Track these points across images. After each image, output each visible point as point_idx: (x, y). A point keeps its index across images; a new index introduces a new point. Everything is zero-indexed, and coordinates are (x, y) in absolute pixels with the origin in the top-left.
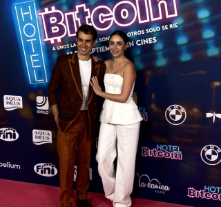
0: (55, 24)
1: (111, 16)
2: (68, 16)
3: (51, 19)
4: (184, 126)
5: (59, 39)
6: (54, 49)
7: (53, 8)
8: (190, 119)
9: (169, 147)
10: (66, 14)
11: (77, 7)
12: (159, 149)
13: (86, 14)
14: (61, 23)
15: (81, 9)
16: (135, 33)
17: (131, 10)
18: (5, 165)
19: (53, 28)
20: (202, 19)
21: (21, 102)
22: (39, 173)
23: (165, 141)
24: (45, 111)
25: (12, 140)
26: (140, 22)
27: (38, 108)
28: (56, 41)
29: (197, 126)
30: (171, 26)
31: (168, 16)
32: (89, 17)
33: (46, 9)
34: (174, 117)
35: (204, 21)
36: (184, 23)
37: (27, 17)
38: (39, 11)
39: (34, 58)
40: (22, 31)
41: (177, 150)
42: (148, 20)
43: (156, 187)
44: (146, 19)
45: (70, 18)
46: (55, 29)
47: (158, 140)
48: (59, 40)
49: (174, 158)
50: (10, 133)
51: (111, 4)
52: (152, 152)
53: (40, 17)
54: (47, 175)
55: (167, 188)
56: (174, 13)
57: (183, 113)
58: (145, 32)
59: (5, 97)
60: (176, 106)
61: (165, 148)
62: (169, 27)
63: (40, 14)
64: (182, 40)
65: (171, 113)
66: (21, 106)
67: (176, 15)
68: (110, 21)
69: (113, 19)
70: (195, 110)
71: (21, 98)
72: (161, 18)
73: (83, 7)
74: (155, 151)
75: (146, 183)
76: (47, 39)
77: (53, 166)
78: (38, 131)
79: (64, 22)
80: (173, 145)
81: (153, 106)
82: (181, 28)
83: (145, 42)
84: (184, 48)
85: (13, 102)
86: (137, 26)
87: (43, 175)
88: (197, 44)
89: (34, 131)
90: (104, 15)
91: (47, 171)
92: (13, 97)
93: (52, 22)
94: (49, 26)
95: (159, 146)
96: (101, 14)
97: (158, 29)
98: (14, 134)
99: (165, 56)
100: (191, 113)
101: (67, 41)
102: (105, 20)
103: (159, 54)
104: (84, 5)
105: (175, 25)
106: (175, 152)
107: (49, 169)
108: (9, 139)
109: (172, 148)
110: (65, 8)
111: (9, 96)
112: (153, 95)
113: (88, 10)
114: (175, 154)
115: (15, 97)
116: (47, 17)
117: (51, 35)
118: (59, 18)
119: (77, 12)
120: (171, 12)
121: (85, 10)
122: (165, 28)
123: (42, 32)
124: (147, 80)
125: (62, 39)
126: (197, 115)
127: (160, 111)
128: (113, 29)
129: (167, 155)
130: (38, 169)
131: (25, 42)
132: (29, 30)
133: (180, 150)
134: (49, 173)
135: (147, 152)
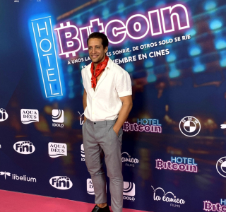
0: (70, 39)
1: (125, 30)
2: (82, 31)
3: (66, 34)
4: (199, 137)
5: (74, 53)
6: (69, 63)
7: (68, 23)
8: (205, 131)
9: (183, 160)
10: (81, 29)
11: (91, 21)
12: (174, 161)
13: (100, 28)
14: (76, 38)
15: (95, 24)
16: (148, 45)
17: (144, 23)
18: (21, 178)
19: (68, 43)
20: (215, 30)
21: (37, 116)
22: (55, 186)
23: (179, 153)
24: (61, 123)
25: (29, 153)
26: (153, 34)
27: (54, 121)
28: (71, 55)
29: (212, 138)
30: (183, 38)
31: (180, 28)
32: (103, 30)
33: (62, 25)
34: (188, 128)
35: (217, 32)
36: (197, 35)
37: (43, 33)
38: (55, 26)
39: (50, 72)
40: (38, 46)
41: (192, 162)
42: (161, 33)
43: (171, 200)
44: (159, 31)
45: (85, 32)
46: (70, 44)
47: (172, 152)
48: (74, 55)
49: (189, 170)
50: (27, 146)
51: (124, 18)
52: (167, 164)
53: (55, 33)
54: (62, 188)
55: (182, 202)
56: (186, 25)
57: (197, 125)
58: (158, 44)
59: (22, 110)
60: (190, 118)
61: (179, 160)
62: (181, 38)
63: (55, 29)
64: (195, 51)
66: (37, 120)
67: (188, 26)
68: (124, 34)
69: (126, 32)
70: (210, 121)
71: (37, 111)
72: (173, 30)
73: (97, 22)
75: (161, 197)
76: (63, 54)
77: (68, 179)
78: (53, 144)
80: (188, 157)
81: (167, 118)
82: (193, 39)
83: (158, 54)
84: (197, 59)
85: (29, 116)
86: (150, 39)
88: (210, 55)
89: (50, 144)
90: (117, 29)
91: (62, 184)
92: (30, 110)
93: (67, 37)
94: (64, 41)
95: (174, 158)
96: (115, 28)
97: (170, 41)
98: (31, 147)
99: (178, 67)
100: (205, 124)
101: (81, 55)
102: (118, 33)
103: (172, 65)
104: (98, 20)
105: (187, 36)
106: (189, 165)
107: (64, 182)
108: (25, 152)
109: (187, 160)
110: (80, 23)
111: (25, 110)
112: (167, 107)
113: (102, 24)
114: (190, 166)
115: (32, 110)
116: (63, 32)
117: (66, 49)
118: (74, 32)
119: (91, 26)
120: (183, 24)
121: (99, 24)
122: (178, 39)
123: (58, 46)
124: (161, 91)
125: (77, 53)
126: (212, 127)
127: (174, 123)
128: (127, 42)
129: (182, 167)
130: (53, 182)
131: (41, 57)
132: (45, 45)
133: (195, 162)
134: (64, 186)
135: (161, 165)
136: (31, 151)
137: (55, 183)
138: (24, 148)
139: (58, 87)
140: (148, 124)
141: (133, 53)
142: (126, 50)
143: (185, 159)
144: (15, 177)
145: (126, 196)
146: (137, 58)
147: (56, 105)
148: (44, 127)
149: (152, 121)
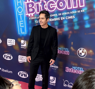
1: (55, 5)
2: (37, 4)
3: (29, 5)
4: (85, 58)
5: (32, 14)
6: (30, 19)
8: (88, 56)
9: (78, 68)
10: (36, 3)
11: (41, 0)
12: (74, 69)
13: (44, 4)
14: (34, 7)
15: (42, 2)
16: (66, 13)
17: (64, 3)
18: (5, 71)
19: (30, 9)
21: (14, 42)
22: (20, 76)
23: (76, 65)
24: (24, 47)
26: (68, 8)
27: (22, 45)
28: (31, 15)
29: (91, 59)
30: (81, 11)
31: (80, 6)
32: (46, 5)
33: (28, 1)
34: (81, 54)
36: (87, 10)
37: (19, 4)
38: (25, 1)
39: (21, 22)
40: (17, 10)
41: (82, 70)
42: (71, 8)
45: (38, 5)
46: (31, 10)
47: (73, 64)
48: (32, 15)
49: (80, 73)
52: (71, 70)
54: (23, 77)
56: (83, 5)
57: (85, 52)
58: (70, 13)
59: (8, 39)
60: (82, 49)
61: (76, 68)
62: (80, 11)
63: (25, 3)
64: (86, 18)
65: (80, 52)
66: (14, 44)
67: (84, 6)
68: (55, 7)
69: (56, 6)
70: (91, 51)
71: (14, 40)
72: (77, 7)
74: (72, 70)
75: (67, 85)
76: (27, 14)
77: (26, 73)
78: (21, 56)
79: (35, 7)
80: (80, 67)
81: (72, 48)
82: (86, 12)
83: (70, 17)
84: (87, 21)
85: (11, 42)
86: (67, 10)
87: (22, 77)
89: (19, 56)
90: (52, 5)
91: (24, 75)
92: (11, 39)
93: (30, 7)
94: (28, 8)
95: (74, 67)
96: (51, 4)
97: (75, 12)
98: (11, 57)
99: (78, 24)
100: (89, 52)
101: (36, 15)
102: (52, 7)
103: (76, 23)
105: (83, 11)
106: (80, 71)
108: (8, 59)
109: (79, 69)
111: (9, 39)
112: (72, 43)
116: (28, 4)
117: (29, 12)
118: (33, 5)
119: (41, 2)
121: (44, 2)
122: (79, 12)
123: (25, 11)
124: (70, 35)
125: (33, 14)
126: (92, 54)
127: (75, 50)
128: (56, 11)
129: (77, 72)
130: (20, 74)
131: (18, 15)
132: (20, 10)
133: (83, 70)
134: (24, 76)
135: (68, 70)
136: (11, 59)
137: (20, 75)
138: (8, 57)
139: (24, 30)
140: (63, 50)
141: (58, 16)
142: (56, 15)
143: (79, 68)
144: (3, 70)
145: (52, 83)
146: (60, 19)
147: (23, 38)
148: (17, 48)
149: (65, 49)
